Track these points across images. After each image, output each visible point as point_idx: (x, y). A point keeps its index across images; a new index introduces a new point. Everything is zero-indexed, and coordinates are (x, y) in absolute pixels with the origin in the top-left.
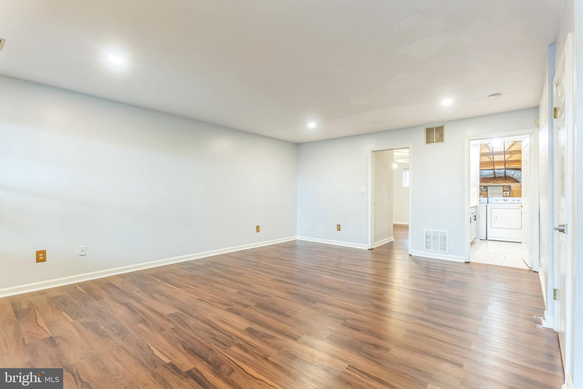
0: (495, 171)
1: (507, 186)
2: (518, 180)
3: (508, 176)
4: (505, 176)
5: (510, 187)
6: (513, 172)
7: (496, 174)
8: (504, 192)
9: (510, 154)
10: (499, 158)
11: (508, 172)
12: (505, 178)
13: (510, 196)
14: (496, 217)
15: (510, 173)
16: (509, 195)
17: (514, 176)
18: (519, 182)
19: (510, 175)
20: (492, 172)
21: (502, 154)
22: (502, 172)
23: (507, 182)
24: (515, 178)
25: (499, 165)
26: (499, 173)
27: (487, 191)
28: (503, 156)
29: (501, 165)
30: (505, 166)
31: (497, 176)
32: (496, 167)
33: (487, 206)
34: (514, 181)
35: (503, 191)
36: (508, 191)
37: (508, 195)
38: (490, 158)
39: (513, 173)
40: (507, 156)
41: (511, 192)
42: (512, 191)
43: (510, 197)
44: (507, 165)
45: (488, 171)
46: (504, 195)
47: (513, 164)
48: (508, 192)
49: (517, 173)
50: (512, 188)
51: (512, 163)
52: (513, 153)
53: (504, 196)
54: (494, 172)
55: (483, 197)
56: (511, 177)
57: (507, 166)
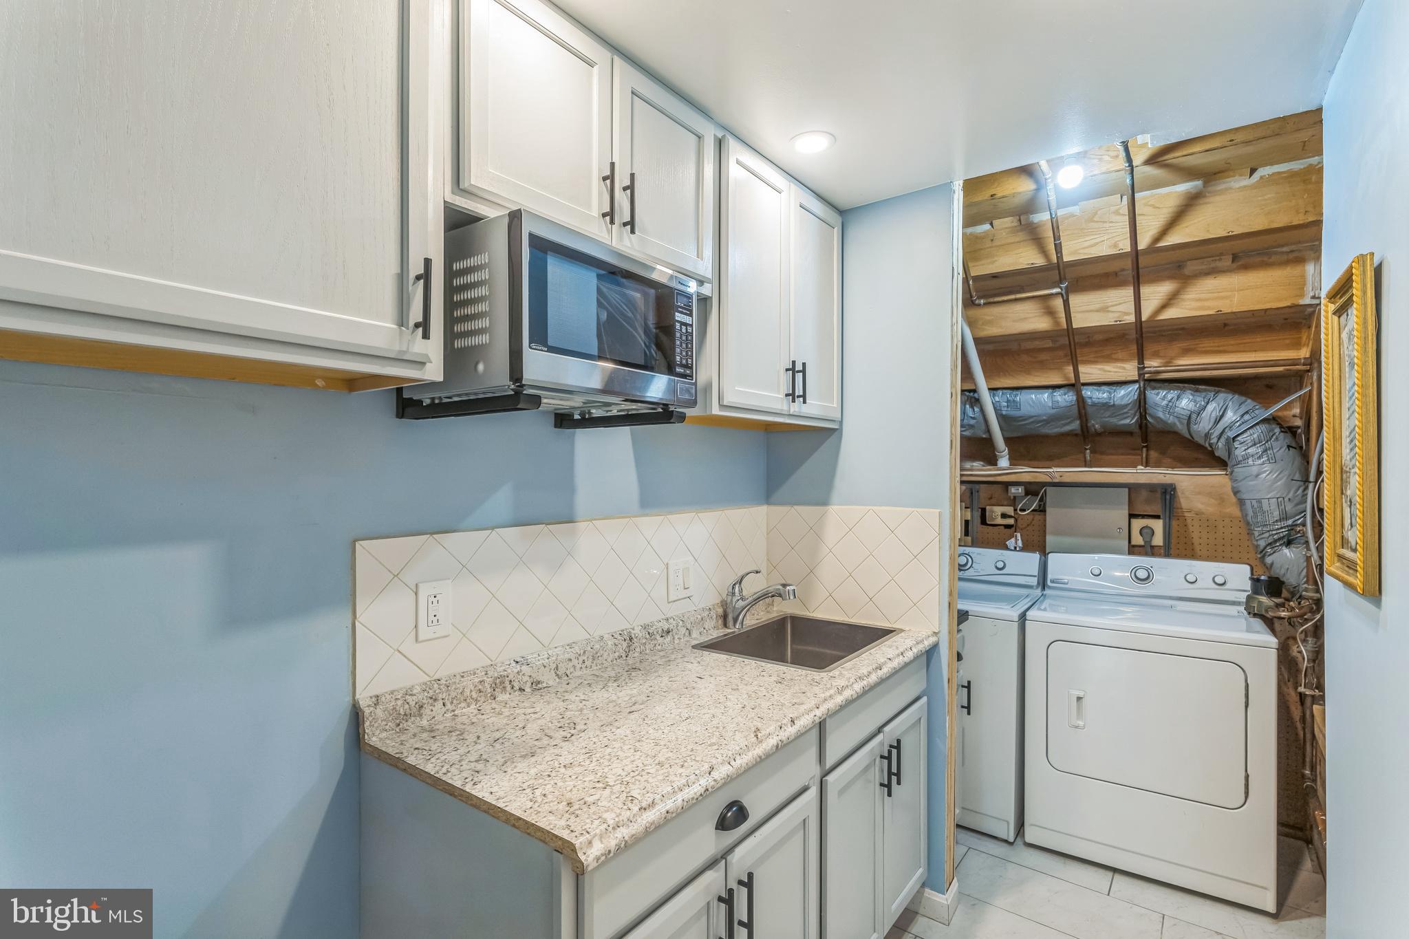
0: (1087, 392)
1: (1152, 488)
2: (1221, 451)
3: (1159, 426)
4: (1143, 424)
5: (1167, 493)
6: (1186, 402)
7: (1089, 410)
8: (1138, 524)
9: (1171, 278)
10: (1104, 310)
11: (1159, 398)
12: (1145, 439)
13: (1167, 551)
14: (1079, 699)
15: (1170, 408)
16: (1161, 544)
17: (1194, 427)
18: (1222, 464)
19: (1171, 419)
20: (1065, 399)
21: (1120, 284)
22: (1125, 402)
23: (1152, 461)
24: (1201, 442)
25: (1109, 359)
26: (1106, 406)
27: (1042, 510)
28: (1128, 292)
29: (1117, 360)
30: (1141, 361)
31: (1095, 424)
32: (1090, 372)
33: (1023, 617)
34: (1196, 455)
35: (1132, 516)
36: (1158, 517)
37: (1158, 540)
38: (1051, 313)
39: (1191, 406)
40: (1154, 294)
41: (1174, 523)
42: (1181, 517)
43: (1167, 555)
44: (1156, 355)
45: (1045, 396)
46: (1138, 540)
47: (1186, 352)
48: (1158, 526)
49: (1210, 407)
50: (1182, 500)
51: (1184, 344)
52: (1191, 268)
53: (1133, 550)
54: (1081, 400)
55: (1020, 543)
56: (1176, 433)
57: (1153, 364)
